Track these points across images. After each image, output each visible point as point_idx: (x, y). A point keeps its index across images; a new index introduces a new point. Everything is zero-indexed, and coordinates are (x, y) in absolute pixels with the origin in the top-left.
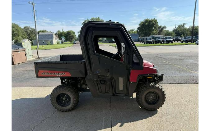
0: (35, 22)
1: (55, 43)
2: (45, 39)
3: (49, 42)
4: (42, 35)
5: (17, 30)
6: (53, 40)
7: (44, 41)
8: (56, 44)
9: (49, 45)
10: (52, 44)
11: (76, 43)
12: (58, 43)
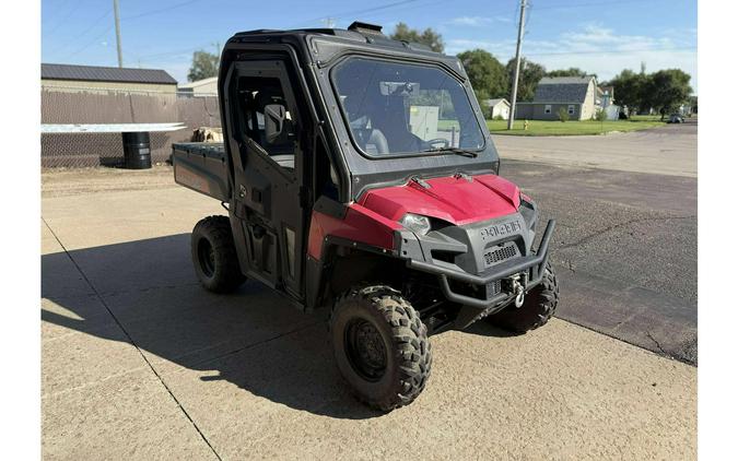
0: (519, 41)
1: (588, 117)
2: (555, 100)
3: (564, 112)
4: (550, 87)
5: (483, 69)
6: (584, 105)
7: (548, 107)
8: (592, 119)
9: (563, 121)
10: (575, 116)
11: (677, 122)
12: (600, 117)
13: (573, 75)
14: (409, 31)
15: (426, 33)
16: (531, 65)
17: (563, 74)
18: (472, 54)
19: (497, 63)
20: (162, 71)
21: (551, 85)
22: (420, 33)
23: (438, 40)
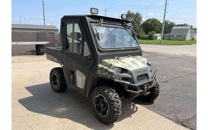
2: (177, 34)
3: (181, 38)
4: (176, 30)
6: (187, 35)
7: (175, 36)
8: (190, 40)
9: (180, 40)
10: (184, 39)
12: (193, 40)
13: (185, 26)
14: (131, 13)
15: (137, 14)
16: (171, 23)
17: (181, 25)
18: (151, 20)
19: (159, 22)
20: (54, 26)
21: (176, 29)
22: (135, 13)
23: (140, 16)
